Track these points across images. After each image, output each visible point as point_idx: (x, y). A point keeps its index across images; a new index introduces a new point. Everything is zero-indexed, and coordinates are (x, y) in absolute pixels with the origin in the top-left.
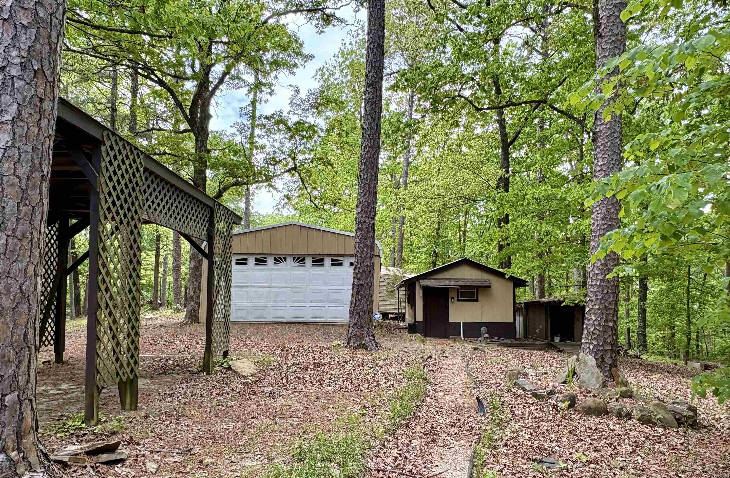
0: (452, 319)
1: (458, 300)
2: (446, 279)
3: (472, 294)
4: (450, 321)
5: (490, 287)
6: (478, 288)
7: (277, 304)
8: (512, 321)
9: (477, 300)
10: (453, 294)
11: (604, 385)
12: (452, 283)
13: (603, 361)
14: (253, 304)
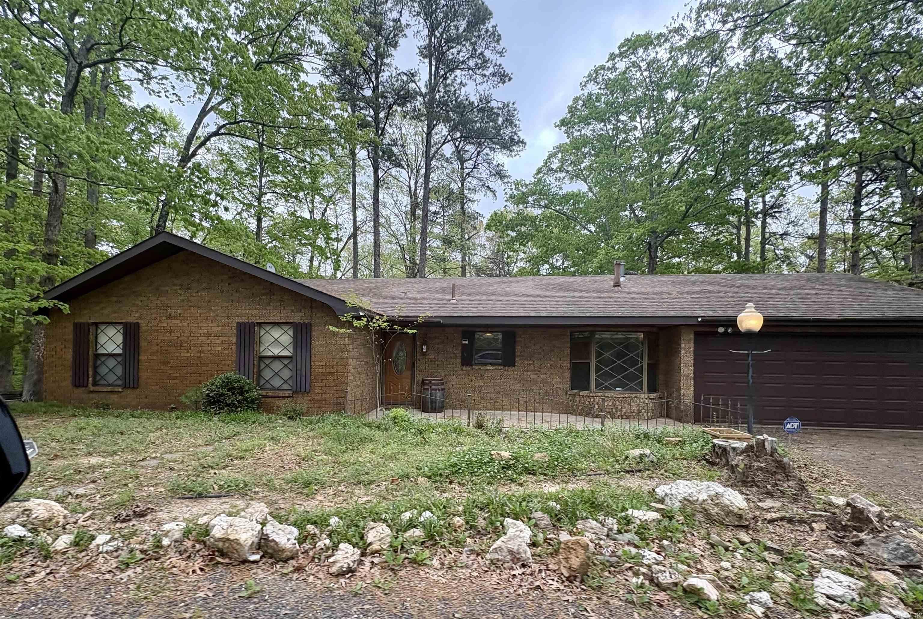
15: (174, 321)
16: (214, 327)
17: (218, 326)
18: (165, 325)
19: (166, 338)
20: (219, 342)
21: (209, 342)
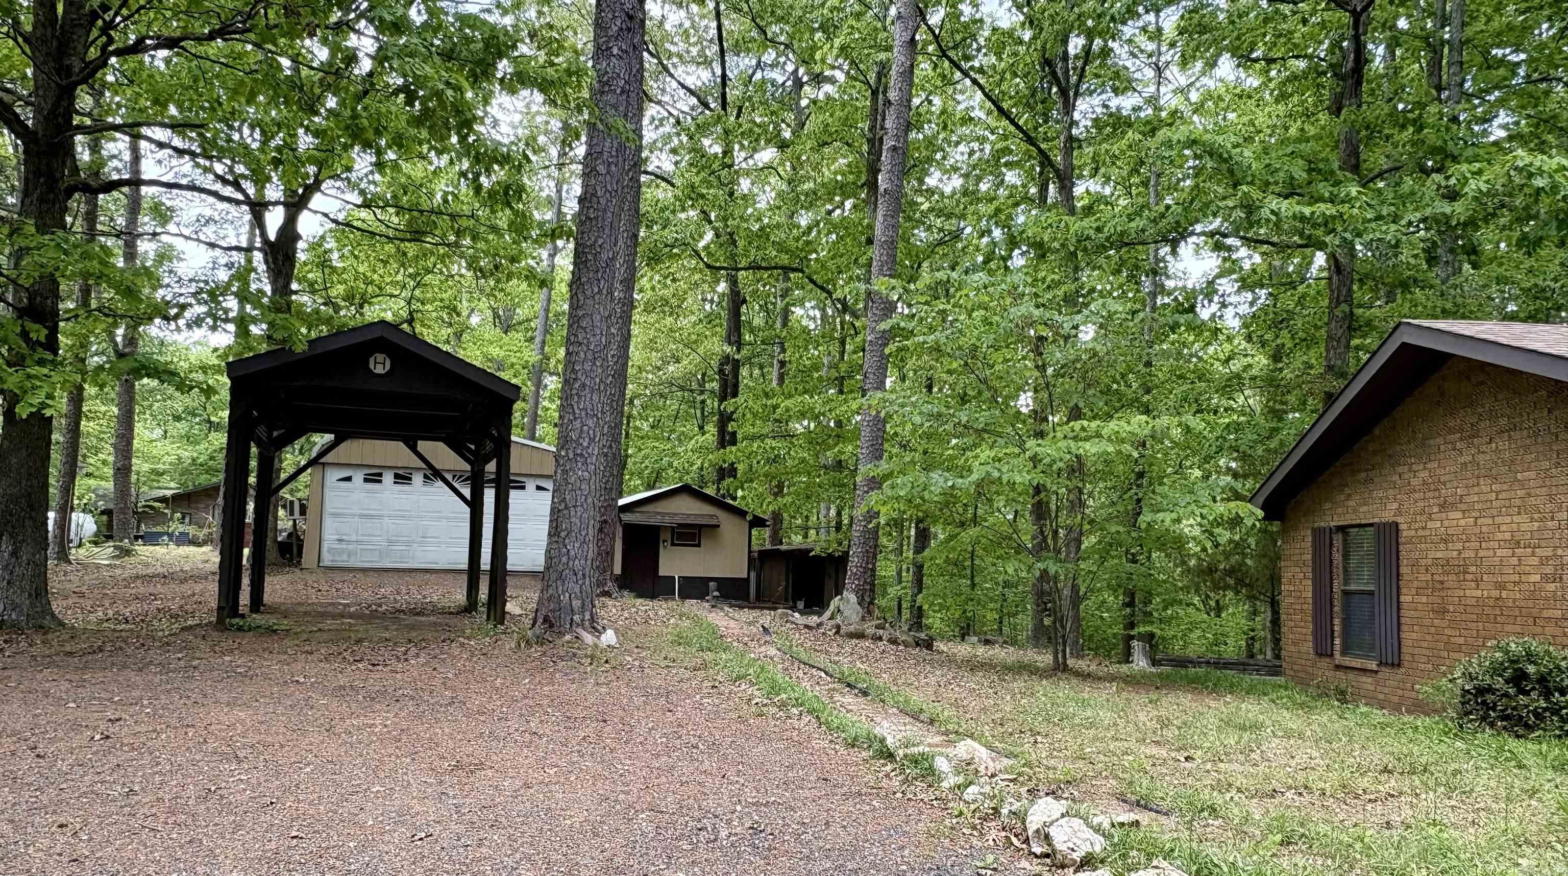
0: (662, 572)
1: (673, 544)
2: (659, 513)
3: (692, 537)
4: (661, 573)
5: (718, 526)
6: (701, 527)
7: (428, 542)
8: (745, 576)
9: (699, 545)
10: (666, 536)
11: (863, 619)
12: (667, 519)
13: (863, 599)
14: (390, 541)
15: (1452, 515)
16: (1526, 525)
17: (1532, 520)
18: (1438, 524)
19: (1439, 555)
20: (1535, 561)
21: (1515, 561)
